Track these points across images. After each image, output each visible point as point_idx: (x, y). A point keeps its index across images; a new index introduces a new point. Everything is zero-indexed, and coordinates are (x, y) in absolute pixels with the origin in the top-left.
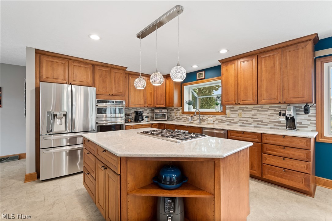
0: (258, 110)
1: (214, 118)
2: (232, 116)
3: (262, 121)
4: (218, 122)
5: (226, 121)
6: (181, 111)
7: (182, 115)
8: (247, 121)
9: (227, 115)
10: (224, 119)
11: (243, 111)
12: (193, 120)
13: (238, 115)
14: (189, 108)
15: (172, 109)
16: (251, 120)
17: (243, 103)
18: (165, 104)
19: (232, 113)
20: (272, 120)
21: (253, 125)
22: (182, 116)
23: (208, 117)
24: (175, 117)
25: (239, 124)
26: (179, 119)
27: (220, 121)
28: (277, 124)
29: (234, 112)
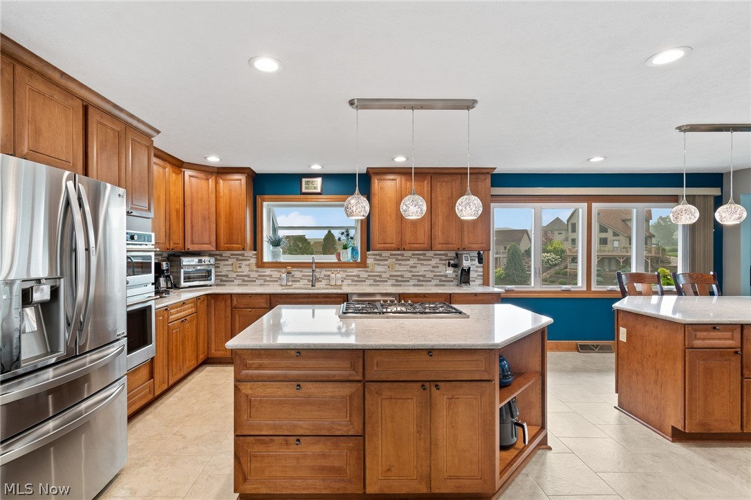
0: (419, 260)
1: (344, 275)
2: (379, 269)
3: (424, 276)
4: (350, 281)
5: (367, 279)
6: (253, 261)
7: (258, 269)
8: (402, 276)
9: (368, 267)
10: (364, 275)
11: (396, 260)
12: (293, 281)
13: (389, 267)
14: (274, 255)
15: (221, 255)
16: (409, 275)
17: (410, 247)
18: (214, 244)
19: (379, 264)
20: (438, 274)
21: (412, 282)
22: (257, 271)
23: (328, 273)
24: (233, 275)
25: (390, 282)
26: (246, 280)
27: (356, 279)
28: (443, 278)
29: (381, 263)
